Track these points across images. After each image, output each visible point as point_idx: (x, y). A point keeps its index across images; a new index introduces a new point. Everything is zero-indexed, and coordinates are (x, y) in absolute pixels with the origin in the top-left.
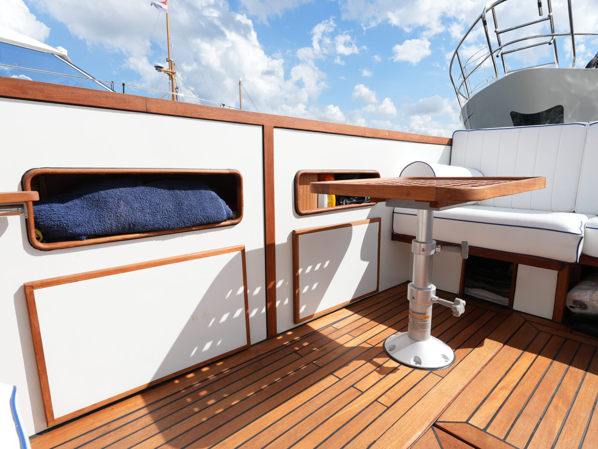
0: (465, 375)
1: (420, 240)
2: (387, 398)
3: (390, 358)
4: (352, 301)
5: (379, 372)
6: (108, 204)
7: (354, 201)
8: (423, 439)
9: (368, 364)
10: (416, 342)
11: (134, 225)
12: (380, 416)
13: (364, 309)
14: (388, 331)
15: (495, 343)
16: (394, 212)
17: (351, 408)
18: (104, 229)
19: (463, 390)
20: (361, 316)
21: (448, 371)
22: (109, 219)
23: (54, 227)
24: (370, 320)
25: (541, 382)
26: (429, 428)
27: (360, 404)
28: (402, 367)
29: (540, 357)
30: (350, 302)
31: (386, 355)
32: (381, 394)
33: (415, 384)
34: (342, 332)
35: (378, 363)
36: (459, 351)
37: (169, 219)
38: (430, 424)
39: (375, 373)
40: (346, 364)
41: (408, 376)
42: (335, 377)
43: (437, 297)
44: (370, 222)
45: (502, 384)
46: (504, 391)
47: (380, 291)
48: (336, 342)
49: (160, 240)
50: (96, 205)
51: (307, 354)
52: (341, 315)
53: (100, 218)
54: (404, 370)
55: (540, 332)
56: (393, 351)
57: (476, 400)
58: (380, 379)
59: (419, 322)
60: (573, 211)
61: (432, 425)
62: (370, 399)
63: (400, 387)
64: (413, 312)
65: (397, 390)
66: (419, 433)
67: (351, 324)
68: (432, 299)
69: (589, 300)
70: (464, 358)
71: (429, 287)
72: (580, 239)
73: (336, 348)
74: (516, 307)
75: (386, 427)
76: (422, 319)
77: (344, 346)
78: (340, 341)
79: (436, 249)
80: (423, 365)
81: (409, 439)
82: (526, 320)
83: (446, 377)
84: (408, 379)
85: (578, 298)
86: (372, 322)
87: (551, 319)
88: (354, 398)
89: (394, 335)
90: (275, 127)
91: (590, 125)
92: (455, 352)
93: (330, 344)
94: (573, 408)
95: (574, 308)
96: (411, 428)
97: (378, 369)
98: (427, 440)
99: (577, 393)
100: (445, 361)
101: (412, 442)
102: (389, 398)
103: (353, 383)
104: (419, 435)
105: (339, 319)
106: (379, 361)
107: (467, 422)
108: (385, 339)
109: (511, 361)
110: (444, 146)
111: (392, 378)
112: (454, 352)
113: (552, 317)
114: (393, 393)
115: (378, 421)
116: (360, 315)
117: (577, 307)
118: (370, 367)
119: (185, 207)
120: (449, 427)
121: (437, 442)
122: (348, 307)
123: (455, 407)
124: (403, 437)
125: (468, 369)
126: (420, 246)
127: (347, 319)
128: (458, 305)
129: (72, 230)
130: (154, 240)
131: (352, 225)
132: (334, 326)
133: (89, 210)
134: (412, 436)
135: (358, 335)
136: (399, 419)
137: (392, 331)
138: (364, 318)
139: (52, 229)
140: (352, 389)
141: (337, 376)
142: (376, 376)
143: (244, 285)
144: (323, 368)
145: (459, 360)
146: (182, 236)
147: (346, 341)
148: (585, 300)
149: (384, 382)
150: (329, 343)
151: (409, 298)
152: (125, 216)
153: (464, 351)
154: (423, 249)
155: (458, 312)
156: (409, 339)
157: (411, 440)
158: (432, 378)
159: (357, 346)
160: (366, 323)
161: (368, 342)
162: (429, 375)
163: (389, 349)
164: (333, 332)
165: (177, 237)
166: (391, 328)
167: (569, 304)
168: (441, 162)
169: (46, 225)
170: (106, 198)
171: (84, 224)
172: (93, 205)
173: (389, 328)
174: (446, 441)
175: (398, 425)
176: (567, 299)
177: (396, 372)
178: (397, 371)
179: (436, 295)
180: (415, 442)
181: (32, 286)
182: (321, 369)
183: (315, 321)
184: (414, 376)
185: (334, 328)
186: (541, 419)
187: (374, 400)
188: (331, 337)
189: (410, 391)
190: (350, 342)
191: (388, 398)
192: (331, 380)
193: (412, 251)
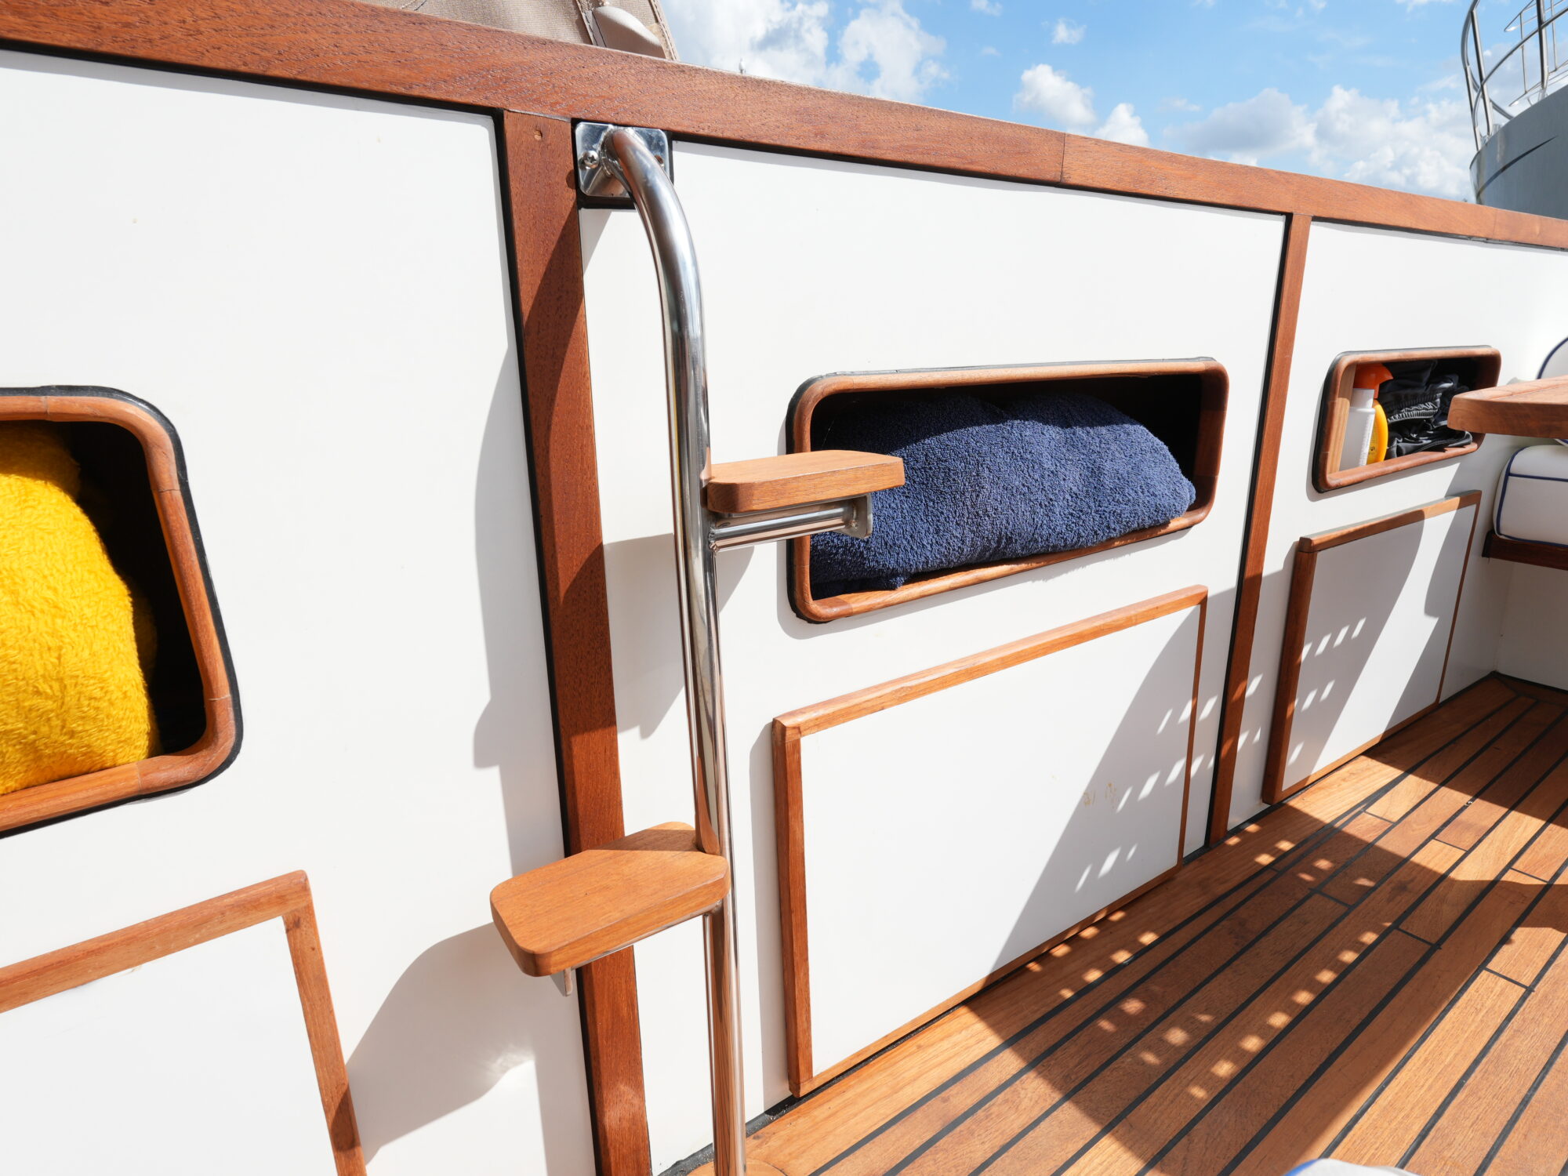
6: (954, 480)
7: (1425, 442)
11: (1009, 540)
16: (1508, 474)
18: (946, 555)
20: (1430, 781)
22: (958, 524)
23: (836, 554)
24: (1470, 797)
34: (1413, 833)
37: (1079, 518)
40: (1505, 938)
44: (1460, 507)
48: (1418, 865)
49: (1039, 579)
50: (923, 484)
53: (938, 521)
73: (1435, 886)
77: (1454, 880)
78: (1429, 863)
90: (1316, 219)
93: (1404, 870)
119: (1108, 482)
127: (1395, 789)
129: (877, 561)
130: (1029, 580)
131: (1425, 515)
132: (1372, 810)
133: (906, 497)
135: (1471, 844)
138: (1446, 789)
139: (831, 559)
143: (1193, 698)
146: (1083, 566)
147: (1451, 864)
152: (995, 514)
159: (1496, 881)
160: (1466, 806)
161: (1518, 867)
165: (1073, 568)
169: (819, 547)
170: (946, 461)
171: (905, 542)
172: (915, 482)
181: (799, 728)
188: (1392, 847)
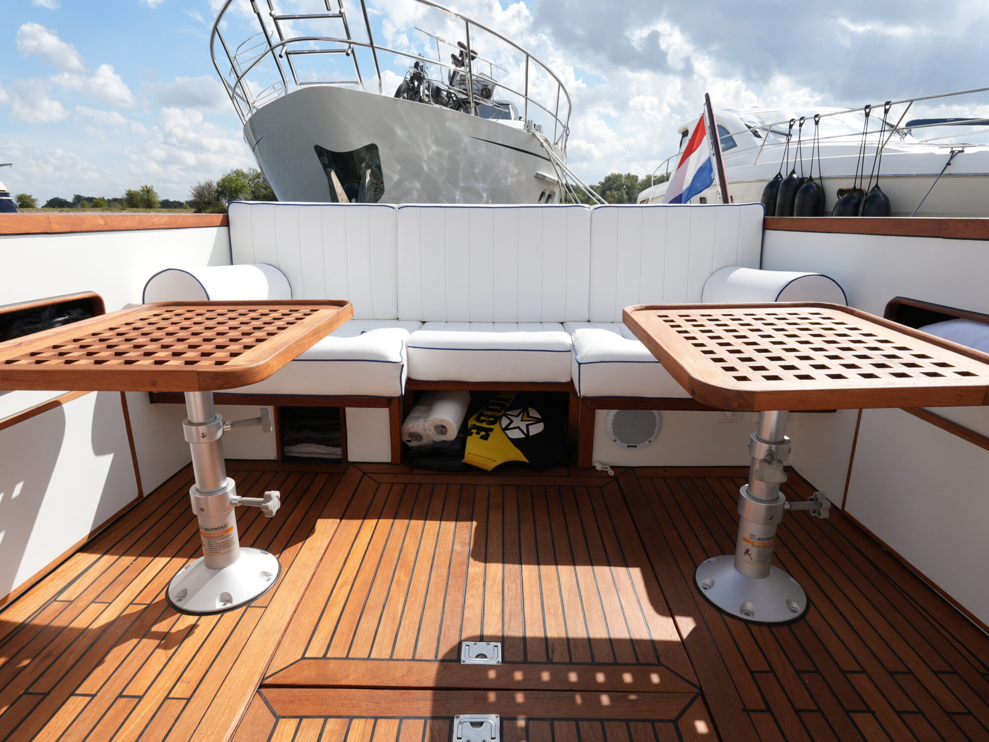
0: (295, 589)
1: (195, 421)
2: (185, 684)
3: (180, 613)
4: (91, 534)
5: (166, 647)
8: (247, 717)
9: (144, 641)
10: (219, 571)
12: (176, 721)
13: (120, 541)
14: (172, 566)
15: (331, 521)
17: (123, 737)
19: (295, 612)
20: (116, 555)
21: (272, 594)
24: (135, 558)
25: (383, 556)
26: (255, 695)
27: (138, 720)
28: (204, 619)
29: (381, 521)
30: (89, 538)
31: (174, 611)
32: (173, 684)
33: (226, 638)
34: (80, 604)
35: (162, 631)
36: (286, 553)
38: (255, 688)
39: (159, 651)
40: (101, 662)
41: (214, 630)
42: (81, 698)
43: (238, 497)
45: (341, 580)
46: (345, 588)
47: (145, 495)
48: (72, 629)
51: (10, 682)
52: (72, 570)
54: (206, 622)
55: (379, 484)
56: (184, 599)
57: (312, 619)
58: (168, 659)
59: (218, 542)
60: (396, 318)
61: (258, 688)
62: (156, 701)
63: (204, 654)
64: (206, 529)
65: (199, 663)
66: (242, 710)
67: (97, 581)
68: (232, 502)
69: (422, 430)
70: (293, 562)
71: (224, 485)
72: (401, 367)
73: (73, 642)
74: (352, 458)
75: (190, 732)
76: (222, 536)
77: (90, 630)
78: (80, 623)
79: (224, 427)
80: (235, 602)
81: (226, 730)
82: (363, 472)
83: (270, 605)
84: (215, 635)
85: (412, 430)
86: (141, 559)
87: (390, 461)
88: (125, 716)
89: (183, 569)
91: (399, 208)
92: (280, 559)
93: (59, 638)
94: (414, 574)
95: (410, 441)
96: (228, 711)
97: (163, 641)
98: (254, 715)
99: (417, 553)
100: (267, 580)
101: (232, 731)
102: (189, 682)
103: (120, 690)
104: (241, 714)
105: (70, 580)
106: (161, 627)
107: (303, 658)
108: (169, 583)
109: (349, 541)
110: (217, 228)
111: (190, 645)
112: (278, 559)
113: (391, 459)
114: (193, 671)
115: (175, 731)
116: (113, 554)
117: (413, 440)
118: (149, 644)
120: (281, 677)
121: (267, 708)
122: (85, 548)
123: (287, 643)
124: (218, 732)
125: (298, 577)
126: (198, 431)
127: (87, 572)
128: (269, 501)
131: (62, 402)
132: (62, 597)
134: (231, 723)
135: (115, 596)
136: (209, 707)
137: (179, 561)
138: (123, 558)
140: (121, 701)
141: (85, 693)
142: (161, 655)
144: (52, 693)
145: (286, 569)
147: (93, 619)
148: (419, 431)
149: (176, 659)
150: (57, 636)
151: (195, 511)
153: (291, 551)
154: (203, 434)
155: (271, 512)
156: (209, 569)
157: (231, 728)
158: (253, 613)
159: (118, 618)
160: (128, 567)
161: (136, 601)
162: (246, 613)
163: (178, 599)
164: (61, 610)
166: (177, 557)
167: (405, 438)
168: (214, 262)
173: (174, 559)
174: (278, 700)
175: (208, 718)
176: (403, 433)
177: (193, 633)
178: (196, 631)
179: (238, 494)
180: (237, 727)
182: (48, 697)
183: (15, 604)
184: (223, 626)
185: (62, 603)
186: (384, 607)
187: (163, 699)
188: (59, 622)
189: (221, 654)
190: (101, 617)
191: (187, 683)
192: (73, 707)
193: (186, 440)
